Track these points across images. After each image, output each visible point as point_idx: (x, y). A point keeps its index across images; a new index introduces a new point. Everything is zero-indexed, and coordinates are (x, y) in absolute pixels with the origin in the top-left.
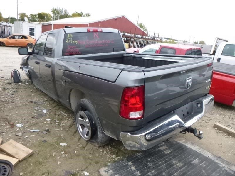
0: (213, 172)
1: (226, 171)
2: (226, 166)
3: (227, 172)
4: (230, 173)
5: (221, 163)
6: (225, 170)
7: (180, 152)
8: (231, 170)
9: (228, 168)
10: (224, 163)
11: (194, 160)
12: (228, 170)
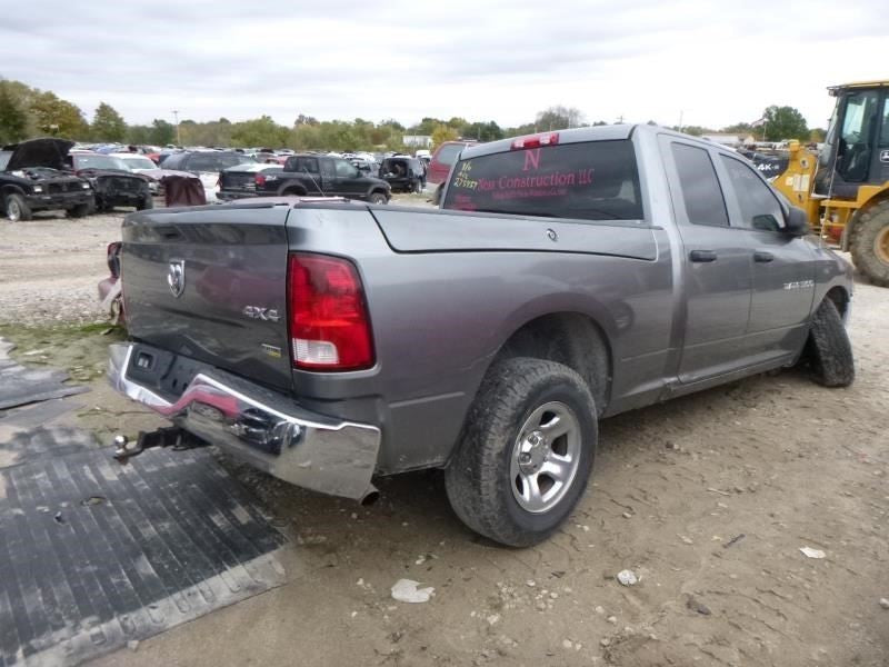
0: (74, 590)
1: (56, 628)
2: (74, 638)
3: (50, 627)
4: (39, 635)
5: (95, 630)
6: (63, 626)
7: (208, 544)
8: (51, 645)
9: (62, 639)
10: (94, 637)
11: (151, 563)
12: (56, 636)
